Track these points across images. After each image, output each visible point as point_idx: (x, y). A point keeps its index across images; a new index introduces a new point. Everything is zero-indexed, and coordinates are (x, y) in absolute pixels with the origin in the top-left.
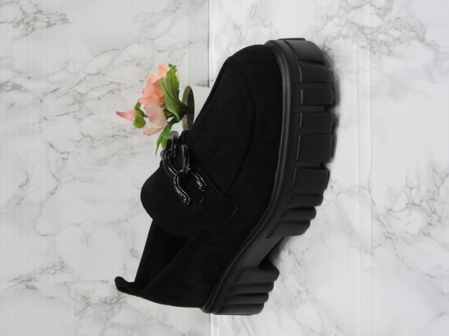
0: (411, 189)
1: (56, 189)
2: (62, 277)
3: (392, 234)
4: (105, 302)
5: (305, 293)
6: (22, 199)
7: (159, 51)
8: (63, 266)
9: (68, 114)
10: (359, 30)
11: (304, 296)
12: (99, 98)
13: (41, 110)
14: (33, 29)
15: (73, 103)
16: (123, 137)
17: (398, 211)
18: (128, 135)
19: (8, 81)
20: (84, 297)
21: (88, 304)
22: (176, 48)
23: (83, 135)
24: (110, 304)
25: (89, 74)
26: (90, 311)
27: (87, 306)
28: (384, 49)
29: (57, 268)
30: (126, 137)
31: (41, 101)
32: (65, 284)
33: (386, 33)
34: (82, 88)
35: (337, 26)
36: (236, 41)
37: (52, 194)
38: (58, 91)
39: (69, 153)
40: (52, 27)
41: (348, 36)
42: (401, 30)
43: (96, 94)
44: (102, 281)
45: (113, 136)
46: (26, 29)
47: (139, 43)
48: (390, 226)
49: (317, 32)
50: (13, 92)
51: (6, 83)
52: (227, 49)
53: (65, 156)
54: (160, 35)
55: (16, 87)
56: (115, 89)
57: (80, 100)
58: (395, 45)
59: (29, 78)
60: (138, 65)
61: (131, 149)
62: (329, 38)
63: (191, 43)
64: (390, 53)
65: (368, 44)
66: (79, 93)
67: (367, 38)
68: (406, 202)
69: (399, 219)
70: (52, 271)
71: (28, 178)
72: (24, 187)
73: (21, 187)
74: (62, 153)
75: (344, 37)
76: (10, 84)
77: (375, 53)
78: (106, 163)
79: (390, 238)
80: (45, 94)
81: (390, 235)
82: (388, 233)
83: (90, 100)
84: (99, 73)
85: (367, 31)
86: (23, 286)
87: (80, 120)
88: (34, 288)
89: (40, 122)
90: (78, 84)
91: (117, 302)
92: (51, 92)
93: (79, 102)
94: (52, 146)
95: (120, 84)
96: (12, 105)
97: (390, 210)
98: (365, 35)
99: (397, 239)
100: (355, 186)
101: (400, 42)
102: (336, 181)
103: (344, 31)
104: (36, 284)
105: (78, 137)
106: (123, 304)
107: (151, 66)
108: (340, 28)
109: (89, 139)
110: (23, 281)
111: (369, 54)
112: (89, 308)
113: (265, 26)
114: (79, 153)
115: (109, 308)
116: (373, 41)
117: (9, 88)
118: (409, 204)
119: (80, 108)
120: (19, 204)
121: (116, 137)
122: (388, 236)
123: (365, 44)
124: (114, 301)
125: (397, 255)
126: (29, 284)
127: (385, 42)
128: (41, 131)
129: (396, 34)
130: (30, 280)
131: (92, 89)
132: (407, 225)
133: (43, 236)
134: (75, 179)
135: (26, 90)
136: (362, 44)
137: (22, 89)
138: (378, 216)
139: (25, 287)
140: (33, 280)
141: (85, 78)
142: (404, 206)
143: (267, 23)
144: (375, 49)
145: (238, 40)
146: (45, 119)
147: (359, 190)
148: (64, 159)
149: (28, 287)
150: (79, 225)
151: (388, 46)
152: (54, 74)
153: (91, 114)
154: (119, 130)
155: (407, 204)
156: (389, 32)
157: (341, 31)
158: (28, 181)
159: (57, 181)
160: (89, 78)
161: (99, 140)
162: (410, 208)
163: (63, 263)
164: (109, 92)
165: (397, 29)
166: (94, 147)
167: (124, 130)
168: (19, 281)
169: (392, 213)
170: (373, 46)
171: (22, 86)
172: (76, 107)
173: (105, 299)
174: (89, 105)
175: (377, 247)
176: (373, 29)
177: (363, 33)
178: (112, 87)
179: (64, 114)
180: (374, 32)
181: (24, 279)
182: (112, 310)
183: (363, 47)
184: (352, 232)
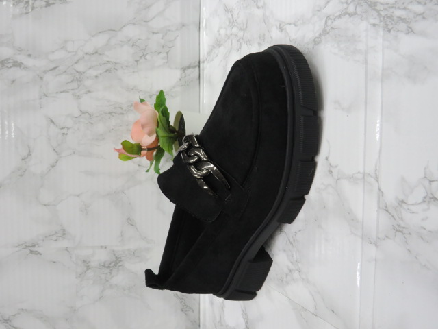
0: (430, 181)
1: (56, 162)
2: (64, 243)
3: (404, 228)
4: (104, 266)
5: (297, 272)
6: (24, 172)
7: (153, 33)
8: (64, 233)
9: (66, 91)
10: (370, 6)
11: (296, 274)
12: (96, 77)
13: (41, 87)
14: (33, 8)
15: (72, 81)
16: (119, 114)
17: (412, 205)
18: (124, 112)
19: (9, 59)
20: (84, 261)
21: (88, 268)
22: (169, 30)
23: (81, 111)
24: (109, 267)
25: (86, 54)
26: (90, 274)
27: (88, 270)
28: (403, 26)
29: (59, 235)
30: (123, 114)
31: (41, 78)
32: (67, 249)
33: (405, 8)
34: (80, 67)
35: (342, 3)
36: (227, 23)
37: (53, 166)
38: (57, 69)
39: (68, 129)
40: (51, 6)
41: (355, 13)
42: (425, 4)
43: (93, 73)
44: (102, 247)
45: (110, 113)
46: (26, 8)
47: (134, 24)
48: (402, 219)
49: (318, 11)
50: (14, 69)
51: (7, 60)
52: (218, 31)
53: (65, 131)
54: (154, 18)
55: (17, 64)
56: (111, 69)
57: (78, 78)
58: (416, 21)
59: (30, 55)
60: (133, 45)
61: (127, 125)
62: (331, 17)
63: (183, 26)
64: (410, 31)
65: (381, 21)
66: (77, 72)
67: (379, 15)
68: (424, 195)
69: (413, 213)
70: (54, 238)
71: (30, 152)
72: (26, 160)
73: (23, 159)
74: (62, 128)
75: (351, 15)
76: (10, 61)
77: (389, 31)
78: (104, 139)
79: (401, 232)
80: (45, 72)
81: (401, 229)
82: (399, 226)
83: (88, 78)
84: (96, 53)
85: (379, 7)
86: (27, 251)
87: (79, 97)
88: (37, 253)
89: (40, 99)
90: (76, 63)
91: (115, 265)
92: (51, 70)
93: (77, 80)
94: (52, 121)
95: (116, 63)
96: (13, 81)
97: (403, 202)
98: (378, 11)
99: (410, 234)
100: (359, 172)
101: (424, 18)
102: (336, 167)
103: (351, 9)
104: (40, 250)
105: (77, 113)
106: (120, 268)
107: (146, 47)
108: (345, 6)
109: (87, 115)
110: (27, 247)
111: (381, 32)
112: (90, 271)
113: (258, 8)
114: (78, 129)
115: (108, 271)
116: (388, 17)
117: (10, 65)
118: (428, 199)
119: (79, 86)
120: (22, 176)
121: (113, 114)
122: (399, 229)
123: (377, 21)
124: (112, 265)
125: (409, 251)
126: (32, 249)
127: (405, 19)
128: (41, 107)
129: (419, 9)
130: (34, 246)
131: (90, 68)
132: (423, 220)
133: (45, 205)
134: (74, 153)
135: (26, 68)
136: (372, 21)
137: (23, 66)
138: (386, 207)
139: (29, 252)
140: (37, 246)
141: (83, 57)
142: (420, 200)
143: (260, 4)
144: (390, 27)
145: (230, 22)
146: (45, 95)
147: (364, 178)
148: (64, 134)
149: (31, 252)
150: (78, 196)
151: (407, 22)
152: (53, 52)
153: (89, 91)
154: (115, 108)
155: (425, 198)
156: (410, 7)
157: (346, 8)
158: (29, 154)
159: (58, 154)
160: (87, 57)
161: (97, 117)
162: (429, 202)
163: (64, 230)
164: (106, 71)
165: (419, 3)
166: (92, 123)
167: (120, 108)
168: (23, 246)
169: (404, 205)
170: (388, 23)
171: (23, 64)
172: (75, 85)
173: (104, 262)
174: (88, 83)
175: (384, 239)
176: (387, 4)
177: (374, 9)
178: (109, 66)
179: (64, 92)
180: (390, 7)
181: (27, 245)
182: (110, 273)
183: (374, 25)
184: (353, 220)
